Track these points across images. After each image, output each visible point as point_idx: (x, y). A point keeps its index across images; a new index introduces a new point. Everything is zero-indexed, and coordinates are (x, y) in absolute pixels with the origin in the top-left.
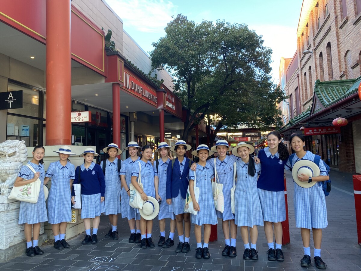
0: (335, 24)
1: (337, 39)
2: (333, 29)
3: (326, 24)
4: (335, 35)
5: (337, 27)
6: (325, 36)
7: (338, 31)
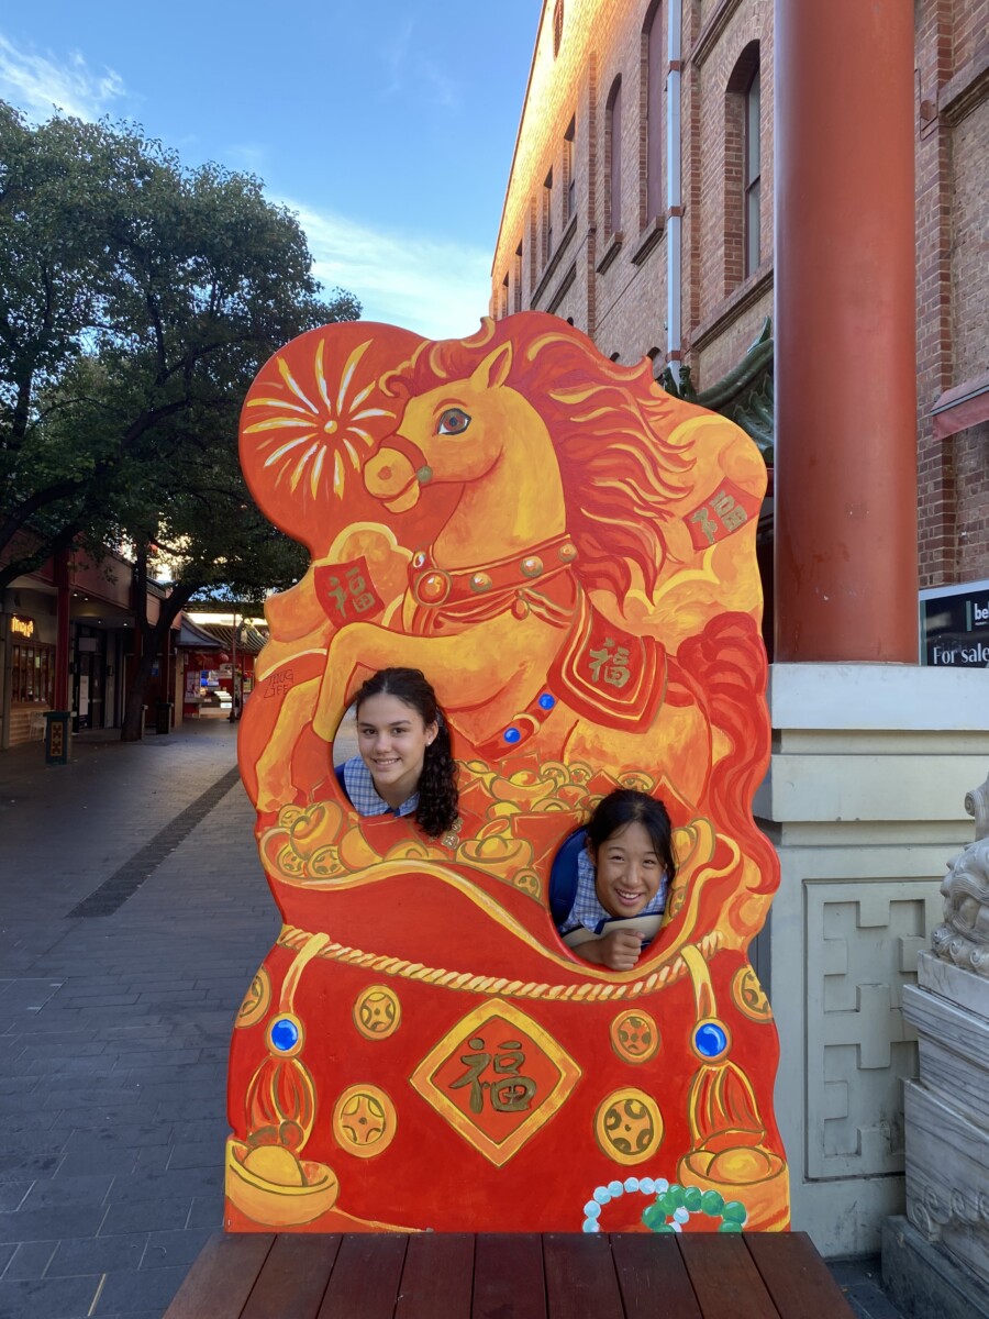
0: (586, 255)
1: (589, 311)
2: (582, 271)
3: (566, 252)
4: (585, 294)
5: (591, 267)
6: (561, 294)
7: (594, 281)
